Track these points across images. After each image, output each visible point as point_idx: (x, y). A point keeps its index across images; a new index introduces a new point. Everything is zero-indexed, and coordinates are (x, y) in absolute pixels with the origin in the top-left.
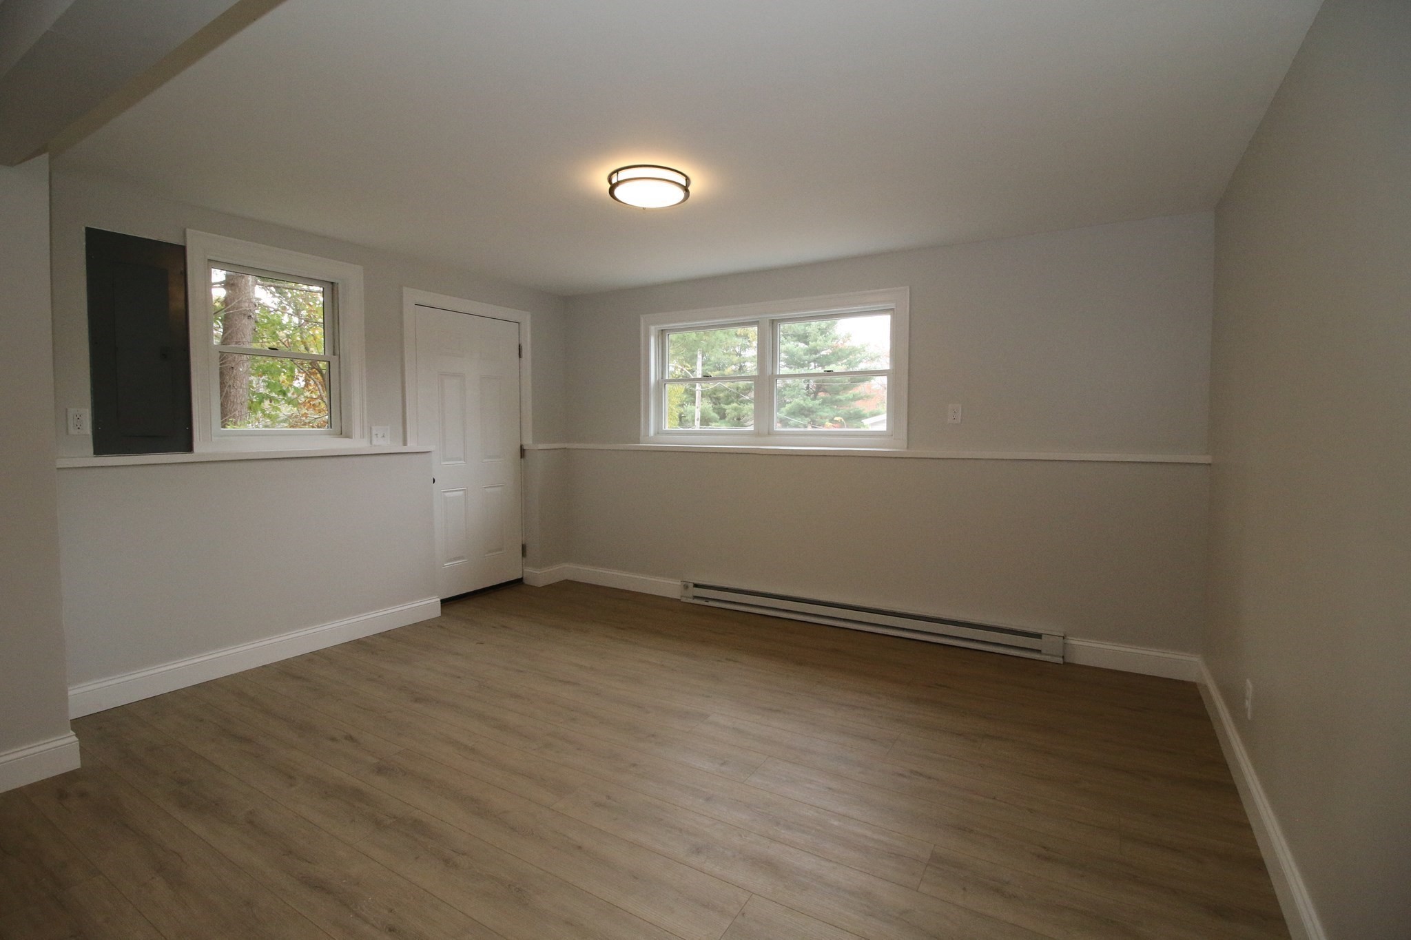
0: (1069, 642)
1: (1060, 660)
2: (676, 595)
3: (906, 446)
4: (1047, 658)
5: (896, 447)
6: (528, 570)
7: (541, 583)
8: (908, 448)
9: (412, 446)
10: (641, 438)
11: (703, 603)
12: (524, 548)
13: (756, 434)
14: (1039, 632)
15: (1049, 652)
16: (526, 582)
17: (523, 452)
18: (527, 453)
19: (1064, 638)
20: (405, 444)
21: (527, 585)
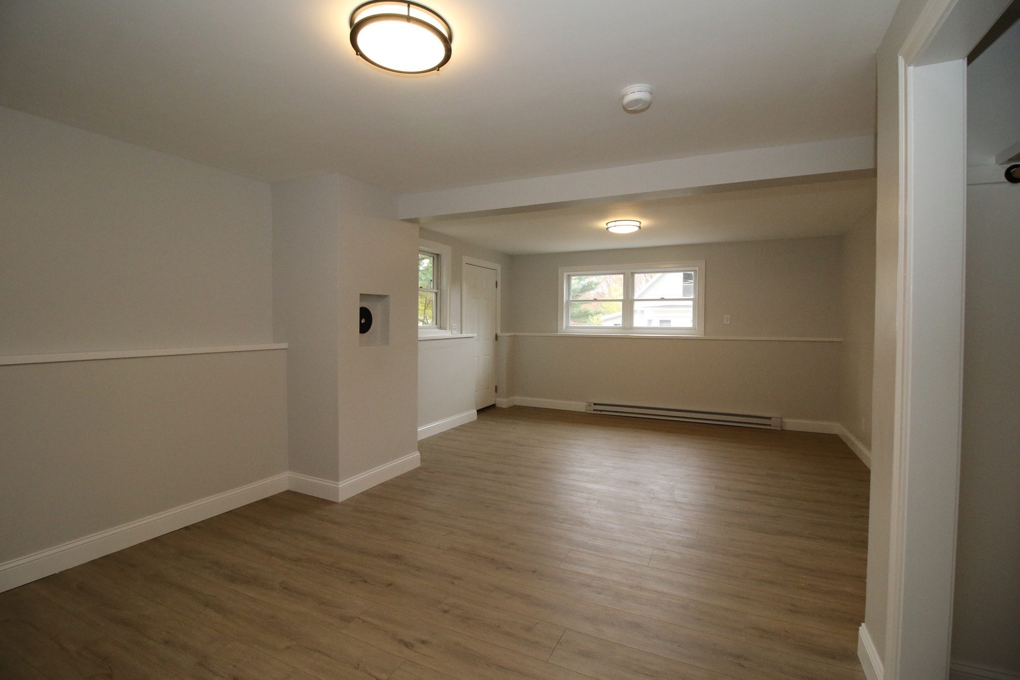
0: (784, 420)
1: (779, 429)
2: (583, 410)
3: (703, 334)
4: (774, 428)
5: (700, 335)
6: (497, 399)
7: (505, 406)
8: (705, 335)
9: (464, 335)
10: (558, 330)
11: (599, 413)
12: (496, 388)
13: (624, 328)
14: (770, 416)
15: (774, 424)
16: (498, 405)
17: (497, 337)
18: (499, 338)
19: (781, 418)
20: (461, 333)
21: (499, 408)
